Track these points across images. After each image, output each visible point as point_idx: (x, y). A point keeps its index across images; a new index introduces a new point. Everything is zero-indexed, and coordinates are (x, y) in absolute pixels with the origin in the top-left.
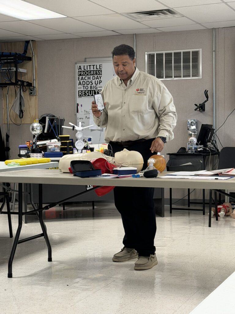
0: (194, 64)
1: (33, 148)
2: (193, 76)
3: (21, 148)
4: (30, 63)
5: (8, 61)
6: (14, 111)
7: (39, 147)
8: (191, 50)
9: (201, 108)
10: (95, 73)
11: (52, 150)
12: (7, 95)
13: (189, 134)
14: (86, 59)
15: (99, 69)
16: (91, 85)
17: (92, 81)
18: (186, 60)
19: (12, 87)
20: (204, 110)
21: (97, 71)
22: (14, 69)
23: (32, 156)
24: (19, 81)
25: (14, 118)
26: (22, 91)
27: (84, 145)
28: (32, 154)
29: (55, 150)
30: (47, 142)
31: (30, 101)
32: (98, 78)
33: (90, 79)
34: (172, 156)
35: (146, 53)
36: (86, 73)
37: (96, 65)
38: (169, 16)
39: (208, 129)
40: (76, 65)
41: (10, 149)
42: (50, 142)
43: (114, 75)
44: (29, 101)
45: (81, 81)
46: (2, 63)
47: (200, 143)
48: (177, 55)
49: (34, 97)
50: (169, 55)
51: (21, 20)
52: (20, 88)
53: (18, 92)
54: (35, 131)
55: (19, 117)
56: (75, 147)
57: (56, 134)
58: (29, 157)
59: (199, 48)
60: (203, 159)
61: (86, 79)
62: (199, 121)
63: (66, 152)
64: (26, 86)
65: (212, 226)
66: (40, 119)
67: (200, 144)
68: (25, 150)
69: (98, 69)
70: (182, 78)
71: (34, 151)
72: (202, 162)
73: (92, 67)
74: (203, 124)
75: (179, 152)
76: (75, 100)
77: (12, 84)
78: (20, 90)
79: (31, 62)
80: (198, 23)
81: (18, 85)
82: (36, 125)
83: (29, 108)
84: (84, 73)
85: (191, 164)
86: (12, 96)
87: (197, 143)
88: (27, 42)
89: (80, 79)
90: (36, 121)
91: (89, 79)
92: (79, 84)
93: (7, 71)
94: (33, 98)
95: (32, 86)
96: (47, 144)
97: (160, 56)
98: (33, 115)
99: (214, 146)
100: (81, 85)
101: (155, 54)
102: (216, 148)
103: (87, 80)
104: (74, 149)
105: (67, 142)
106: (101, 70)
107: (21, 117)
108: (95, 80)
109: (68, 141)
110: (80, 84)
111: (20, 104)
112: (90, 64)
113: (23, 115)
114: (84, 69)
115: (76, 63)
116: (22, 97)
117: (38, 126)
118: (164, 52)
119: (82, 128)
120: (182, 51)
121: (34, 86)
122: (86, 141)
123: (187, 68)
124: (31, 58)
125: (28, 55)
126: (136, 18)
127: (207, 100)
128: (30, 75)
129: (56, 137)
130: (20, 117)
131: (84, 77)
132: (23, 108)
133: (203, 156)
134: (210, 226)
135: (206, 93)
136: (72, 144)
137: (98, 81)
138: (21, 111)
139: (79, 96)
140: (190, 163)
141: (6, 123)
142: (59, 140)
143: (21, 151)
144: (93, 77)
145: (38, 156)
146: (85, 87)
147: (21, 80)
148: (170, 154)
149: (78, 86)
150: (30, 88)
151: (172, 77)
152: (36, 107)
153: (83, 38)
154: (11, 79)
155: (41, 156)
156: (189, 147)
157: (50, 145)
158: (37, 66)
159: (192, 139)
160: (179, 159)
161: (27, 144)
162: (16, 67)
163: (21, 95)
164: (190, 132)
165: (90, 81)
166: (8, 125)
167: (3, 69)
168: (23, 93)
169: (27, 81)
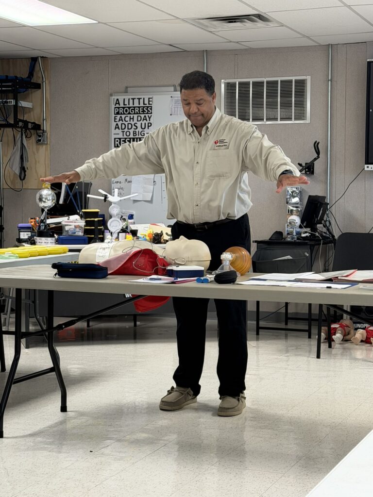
0: (298, 99)
1: (41, 229)
2: (296, 119)
3: (22, 229)
4: (38, 93)
5: (3, 89)
6: (12, 169)
7: (51, 227)
8: (294, 78)
9: (309, 169)
10: (141, 110)
11: (70, 233)
12: (1, 143)
13: (289, 210)
14: (127, 88)
15: (148, 105)
16: (135, 129)
17: (136, 123)
18: (286, 94)
19: (9, 131)
20: (313, 173)
21: (144, 107)
22: (13, 102)
23: (39, 242)
24: (21, 120)
25: (12, 179)
26: (24, 136)
27: (121, 225)
28: (38, 238)
29: (75, 233)
30: (63, 220)
31: (37, 153)
32: (146, 120)
33: (133, 121)
34: (260, 244)
35: (222, 81)
36: (126, 111)
37: (144, 99)
38: (260, 24)
39: (318, 204)
40: (111, 97)
41: (4, 228)
42: (68, 219)
43: (171, 115)
45: (119, 124)
47: (306, 224)
48: (272, 85)
49: (44, 147)
50: (258, 85)
51: (24, 26)
52: (22, 133)
53: (18, 138)
54: (45, 202)
55: (19, 177)
56: (107, 228)
58: (33, 243)
59: (306, 75)
60: (310, 250)
61: (126, 120)
62: (304, 190)
63: (93, 236)
64: (32, 129)
65: (321, 357)
67: (306, 227)
68: (28, 232)
69: (146, 104)
70: (279, 122)
71: (41, 234)
72: (308, 255)
73: (136, 101)
74: (311, 195)
75: (272, 238)
77: (8, 125)
78: (22, 135)
79: (39, 91)
80: (304, 36)
81: (18, 127)
82: (47, 193)
83: (36, 163)
84: (123, 111)
85: (291, 258)
86: (8, 144)
87: (300, 225)
88: (34, 60)
89: (117, 120)
90: (47, 185)
91: (132, 120)
92: (116, 128)
93: (2, 104)
94: (42, 149)
95: (40, 129)
96: (63, 223)
97: (244, 86)
99: (328, 230)
100: (119, 129)
101: (237, 83)
102: (330, 233)
103: (129, 122)
104: (105, 231)
105: (94, 220)
106: (151, 107)
107: (22, 178)
108: (141, 122)
109: (96, 219)
110: (117, 127)
111: (22, 158)
112: (133, 97)
113: (25, 175)
114: (124, 105)
115: (111, 95)
116: (24, 146)
117: (49, 195)
118: (251, 80)
119: (119, 199)
120: (279, 79)
121: (44, 130)
122: (124, 220)
123: (286, 105)
124: (40, 84)
125: (34, 80)
126: (207, 26)
127: (318, 157)
128: (37, 111)
129: (78, 211)
131: (123, 116)
132: (26, 165)
133: (310, 245)
134: (318, 357)
136: (104, 223)
137: (145, 124)
138: (23, 169)
140: (289, 257)
142: (81, 217)
143: (22, 234)
144: (138, 116)
145: (48, 242)
146: (125, 133)
147: (23, 120)
148: (258, 242)
149: (114, 131)
150: (37, 133)
151: (262, 120)
152: (46, 163)
153: (123, 54)
154: (7, 118)
155: (54, 241)
156: (287, 231)
157: (67, 225)
158: (49, 98)
159: (292, 218)
160: (272, 250)
161: (31, 223)
162: (16, 99)
163: (22, 144)
164: (290, 207)
165: (133, 123)
166: (2, 190)
168: (26, 140)
169: (32, 122)
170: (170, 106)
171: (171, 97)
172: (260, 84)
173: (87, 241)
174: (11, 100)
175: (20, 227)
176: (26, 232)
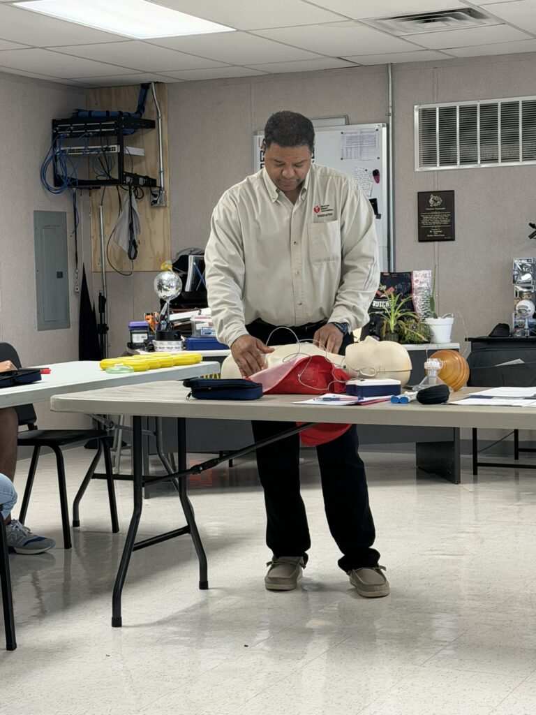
0: (528, 129)
1: (162, 329)
2: (525, 159)
3: (134, 329)
4: (151, 134)
5: (103, 130)
6: (117, 243)
7: (175, 325)
8: (520, 100)
11: (203, 334)
13: (517, 293)
18: (510, 122)
19: (112, 189)
23: (160, 348)
24: (128, 174)
25: (117, 258)
26: (133, 197)
28: (158, 342)
29: (209, 333)
30: (192, 315)
31: (153, 219)
34: (476, 343)
35: (416, 107)
38: (471, 22)
40: (255, 136)
41: (108, 329)
42: (200, 314)
43: (342, 159)
44: (150, 219)
46: (89, 136)
48: (489, 110)
49: (162, 211)
50: (468, 111)
51: (132, 40)
52: (130, 192)
53: (125, 199)
54: (166, 290)
55: (127, 256)
58: (152, 349)
64: (145, 185)
66: (174, 262)
68: (144, 333)
70: (500, 164)
71: (162, 336)
75: (494, 334)
77: (111, 182)
78: (131, 195)
79: (153, 132)
81: (125, 184)
82: (169, 277)
83: (151, 235)
85: (522, 362)
86: (111, 209)
87: (535, 313)
88: (145, 87)
90: (166, 266)
93: (101, 152)
94: (160, 214)
95: (155, 186)
96: (193, 320)
97: (448, 113)
98: (158, 253)
101: (437, 109)
107: (132, 257)
111: (131, 227)
113: (136, 252)
115: (256, 133)
116: (134, 210)
117: (172, 280)
118: (458, 105)
120: (499, 101)
121: (160, 187)
123: (510, 139)
124: (154, 122)
125: (146, 116)
126: (392, 29)
128: (151, 160)
130: (130, 258)
132: (137, 237)
138: (133, 244)
140: (519, 361)
141: (99, 270)
143: (134, 336)
145: (172, 348)
147: (132, 174)
148: (473, 340)
150: (151, 192)
151: (476, 161)
152: (165, 233)
153: (271, 74)
154: (109, 171)
155: (180, 346)
156: (515, 322)
157: (199, 322)
158: (167, 141)
159: (523, 304)
160: (495, 351)
161: (148, 321)
162: (121, 143)
163: (131, 208)
164: (518, 287)
166: (103, 274)
167: (92, 149)
168: (137, 202)
169: (144, 175)
170: (341, 147)
171: (342, 133)
172: (471, 110)
174: (113, 146)
175: (132, 327)
176: (141, 333)
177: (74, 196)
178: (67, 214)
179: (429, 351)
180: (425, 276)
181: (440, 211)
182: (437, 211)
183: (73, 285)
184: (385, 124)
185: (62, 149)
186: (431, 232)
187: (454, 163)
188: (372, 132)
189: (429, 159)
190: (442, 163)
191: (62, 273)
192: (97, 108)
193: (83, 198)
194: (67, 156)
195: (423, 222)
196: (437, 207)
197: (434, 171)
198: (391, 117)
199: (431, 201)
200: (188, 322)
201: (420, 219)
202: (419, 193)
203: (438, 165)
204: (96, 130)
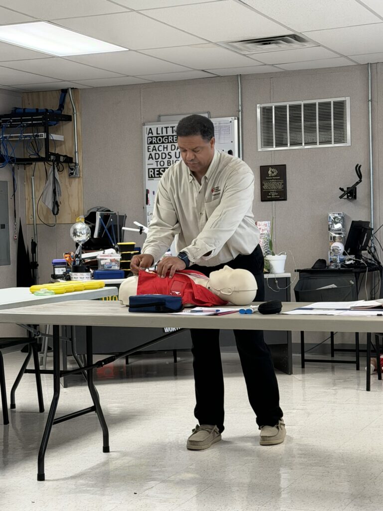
0: (337, 121)
1: (76, 264)
2: (336, 142)
3: (56, 265)
4: (69, 125)
5: (34, 122)
6: (44, 203)
7: (86, 261)
8: (332, 100)
9: (351, 193)
10: (174, 139)
11: (106, 267)
12: (33, 178)
13: (331, 237)
14: (160, 116)
16: (169, 158)
17: (170, 153)
18: (325, 116)
19: (40, 165)
20: (355, 197)
22: (44, 136)
23: (75, 278)
24: (52, 154)
25: (45, 213)
26: (56, 170)
28: (73, 274)
29: (111, 267)
30: (98, 254)
31: (70, 186)
33: (167, 150)
34: (303, 273)
35: (258, 105)
36: (160, 140)
38: (296, 45)
39: (362, 230)
40: (143, 127)
41: (38, 265)
42: (104, 253)
44: (68, 186)
45: (153, 154)
46: (24, 126)
47: (350, 251)
48: (310, 107)
49: (77, 180)
50: (295, 108)
51: (53, 57)
52: (54, 166)
53: (50, 172)
54: (79, 236)
55: (52, 212)
57: (113, 240)
58: (69, 279)
59: (345, 97)
60: (355, 278)
61: (160, 149)
62: (347, 216)
64: (64, 162)
65: (371, 388)
66: (86, 216)
67: (350, 254)
68: (63, 267)
70: (318, 146)
71: (77, 269)
72: (353, 283)
74: (354, 220)
75: (315, 267)
76: (143, 184)
77: (40, 159)
78: (54, 169)
79: (70, 123)
80: (342, 56)
81: (50, 161)
82: (81, 227)
83: (69, 197)
84: (157, 140)
85: (336, 287)
86: (40, 179)
87: (344, 252)
88: (64, 91)
89: (151, 150)
90: (80, 219)
91: (165, 149)
92: (149, 158)
93: (33, 138)
94: (75, 182)
95: (72, 162)
96: (99, 257)
97: (281, 110)
98: (74, 210)
99: (373, 256)
100: (153, 159)
101: (273, 107)
102: (376, 259)
103: (162, 152)
105: (130, 253)
107: (55, 213)
108: (176, 150)
109: (132, 252)
110: (151, 157)
111: (54, 192)
112: (166, 126)
113: (58, 210)
114: (157, 134)
115: (144, 124)
116: (57, 180)
117: (83, 229)
118: (288, 104)
120: (317, 101)
121: (76, 163)
123: (325, 128)
124: (71, 116)
125: (65, 112)
126: (240, 49)
127: (361, 181)
128: (69, 144)
129: (114, 245)
131: (157, 146)
132: (58, 199)
133: (355, 273)
134: (368, 389)
135: (358, 169)
138: (56, 204)
139: (149, 177)
140: (333, 286)
141: (32, 223)
142: (117, 250)
143: (56, 269)
144: (172, 145)
145: (83, 278)
146: (159, 163)
147: (55, 153)
148: (300, 271)
149: (147, 161)
150: (69, 167)
151: (301, 144)
152: (79, 196)
153: (155, 82)
154: (38, 152)
155: (89, 276)
156: (330, 258)
157: (103, 259)
158: (80, 130)
159: (336, 245)
160: (316, 279)
161: (66, 258)
162: (47, 132)
163: (54, 178)
164: (332, 233)
165: (167, 153)
166: (35, 226)
167: (26, 136)
168: (59, 173)
169: (64, 154)
172: (298, 107)
173: (123, 276)
174: (42, 134)
175: (55, 263)
176: (61, 267)
177: (13, 170)
178: (8, 183)
179: (269, 279)
180: (266, 225)
181: (276, 179)
182: (274, 179)
183: (12, 234)
184: (237, 118)
185: (4, 136)
186: (270, 194)
187: (286, 145)
188: (227, 123)
189: (268, 143)
190: (277, 145)
191: (4, 225)
192: (30, 106)
193: (20, 171)
194: (8, 141)
195: (264, 187)
196: (274, 176)
197: (271, 151)
198: (240, 113)
199: (270, 172)
200: (95, 259)
201: (262, 185)
202: (261, 167)
203: (274, 147)
204: (29, 122)
